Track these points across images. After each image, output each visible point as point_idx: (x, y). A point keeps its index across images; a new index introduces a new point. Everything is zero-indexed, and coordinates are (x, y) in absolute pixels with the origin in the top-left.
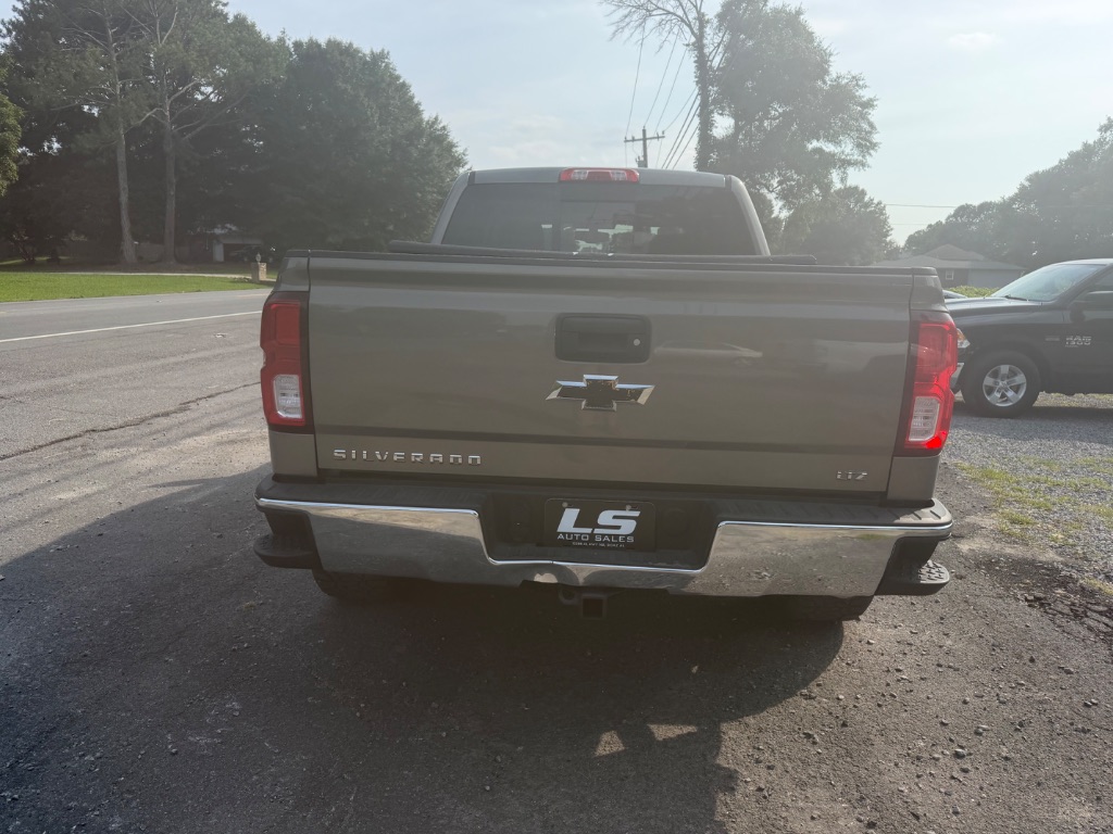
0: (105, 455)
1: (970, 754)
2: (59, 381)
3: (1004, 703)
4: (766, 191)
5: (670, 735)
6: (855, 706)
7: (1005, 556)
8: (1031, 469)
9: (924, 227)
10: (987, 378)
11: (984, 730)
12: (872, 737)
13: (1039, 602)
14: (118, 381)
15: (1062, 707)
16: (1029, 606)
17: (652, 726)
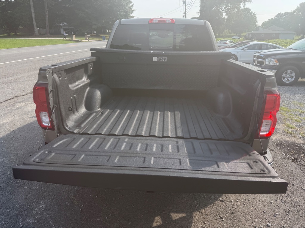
0: (20, 105)
1: (272, 225)
2: (10, 79)
3: (283, 203)
4: (221, 10)
5: (177, 217)
6: (236, 205)
7: (286, 141)
8: (295, 106)
9: (267, 20)
10: (283, 74)
11: (277, 215)
12: (241, 218)
13: (295, 160)
14: (27, 78)
15: (302, 205)
16: (293, 162)
17: (172, 214)
